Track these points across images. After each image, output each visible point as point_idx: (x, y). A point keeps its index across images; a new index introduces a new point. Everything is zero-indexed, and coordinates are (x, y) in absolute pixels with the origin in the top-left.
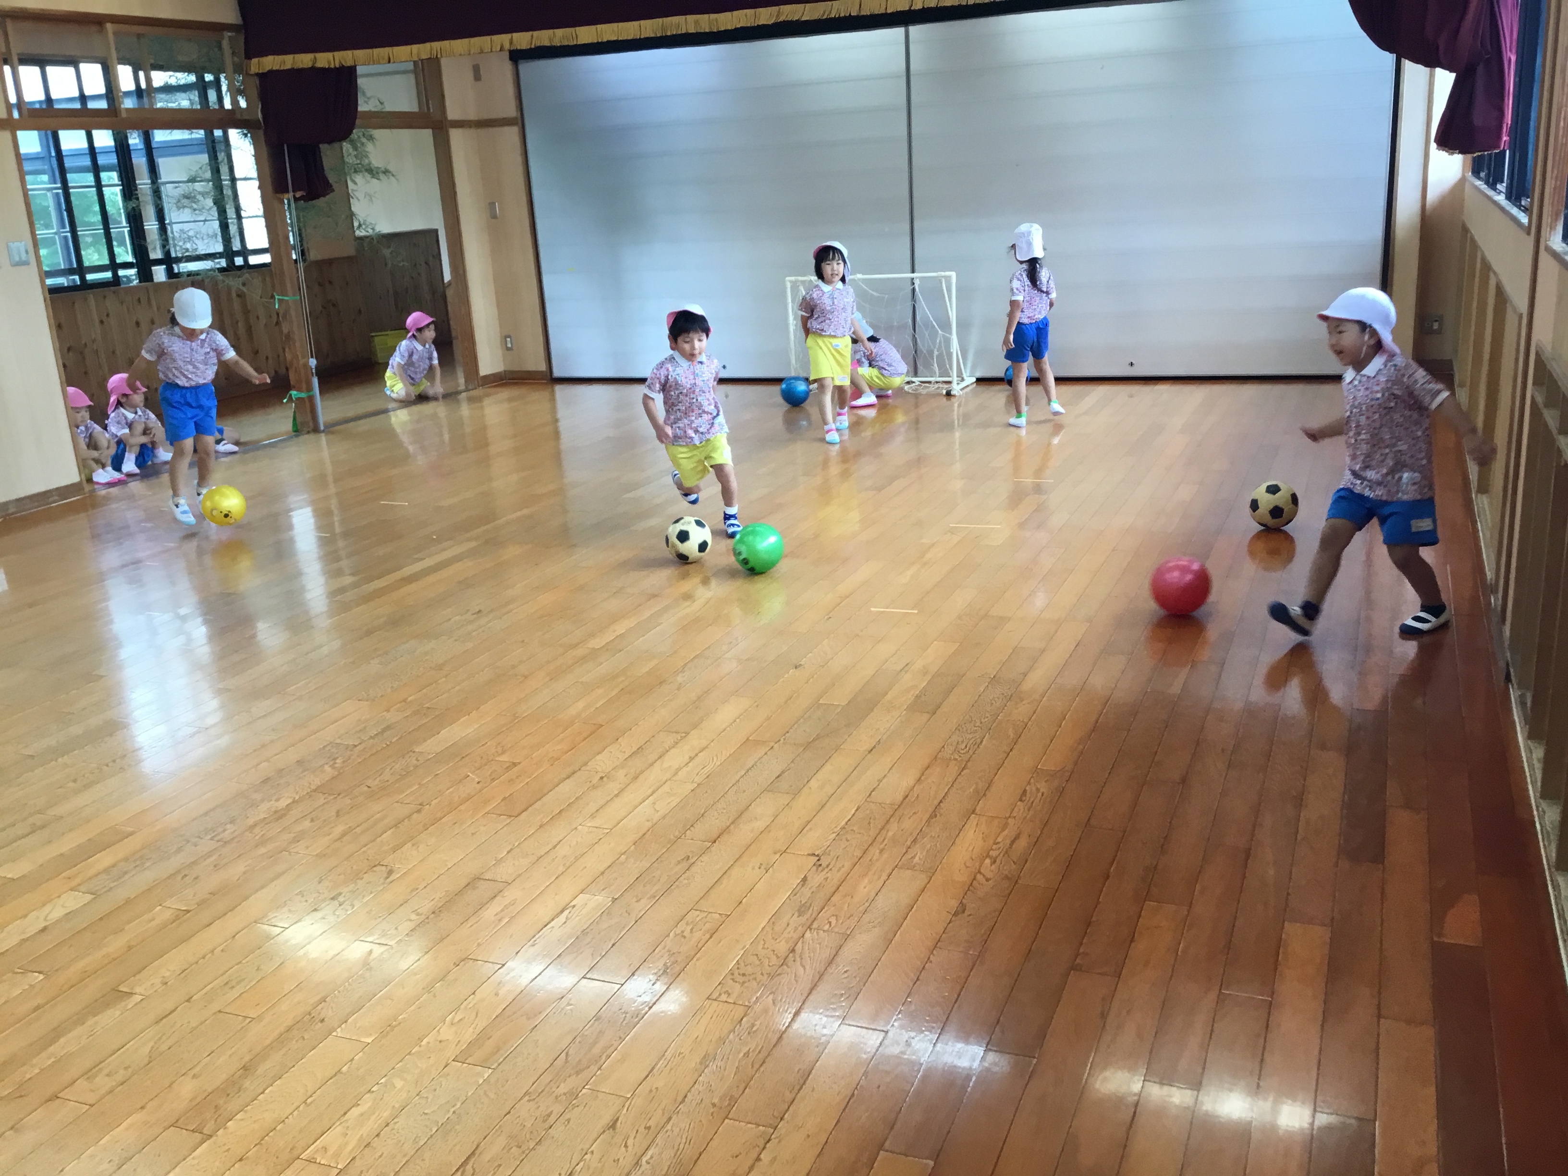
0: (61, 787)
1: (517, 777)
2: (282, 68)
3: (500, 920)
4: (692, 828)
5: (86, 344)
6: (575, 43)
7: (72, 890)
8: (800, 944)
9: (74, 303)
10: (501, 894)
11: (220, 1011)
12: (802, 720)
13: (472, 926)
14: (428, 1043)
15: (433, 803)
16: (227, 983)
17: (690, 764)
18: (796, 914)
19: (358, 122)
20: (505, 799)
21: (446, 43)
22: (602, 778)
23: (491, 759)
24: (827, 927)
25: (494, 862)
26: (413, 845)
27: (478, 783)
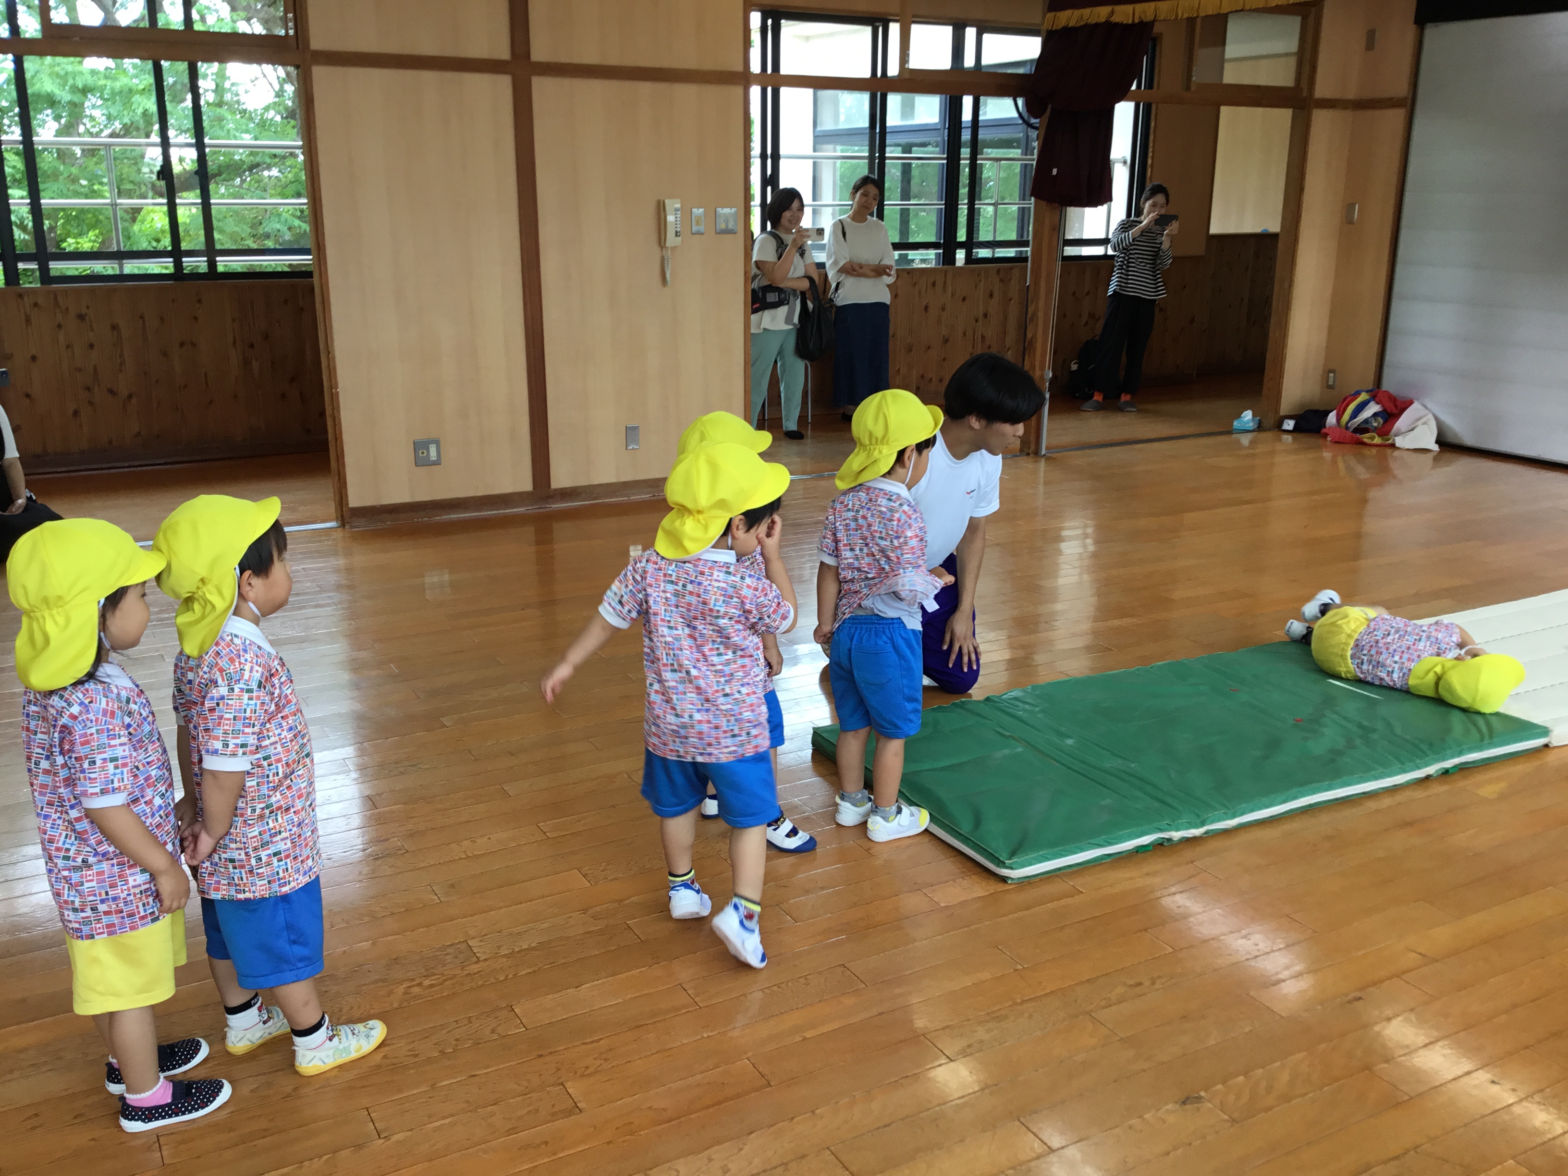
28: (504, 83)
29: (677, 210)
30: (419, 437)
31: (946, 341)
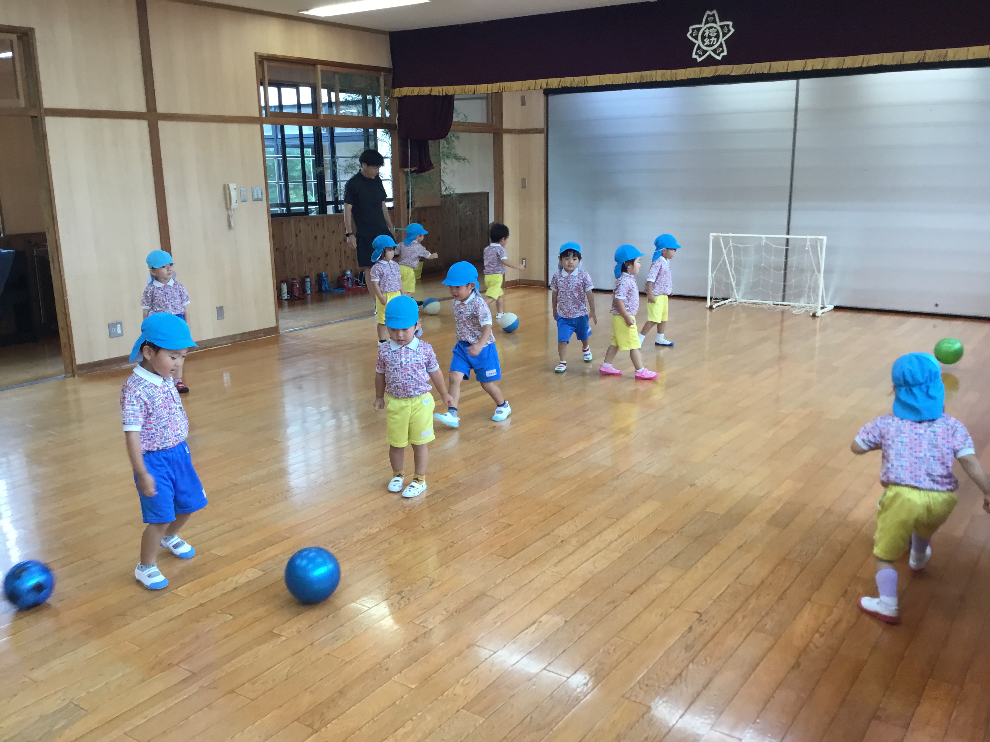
0: (251, 505)
1: (510, 534)
2: (412, 95)
3: (495, 623)
4: (617, 582)
5: (286, 247)
6: (586, 85)
7: (252, 567)
8: (685, 672)
9: (282, 223)
10: (496, 607)
11: (328, 654)
12: (693, 522)
13: (477, 624)
14: (448, 695)
15: (460, 543)
16: (334, 637)
17: (619, 540)
18: (684, 651)
19: (452, 128)
20: (502, 546)
21: (509, 83)
22: (562, 541)
23: (495, 520)
24: (704, 663)
25: (493, 585)
26: (447, 567)
27: (487, 534)
28: (144, 124)
29: (235, 189)
30: (111, 321)
31: (327, 255)
